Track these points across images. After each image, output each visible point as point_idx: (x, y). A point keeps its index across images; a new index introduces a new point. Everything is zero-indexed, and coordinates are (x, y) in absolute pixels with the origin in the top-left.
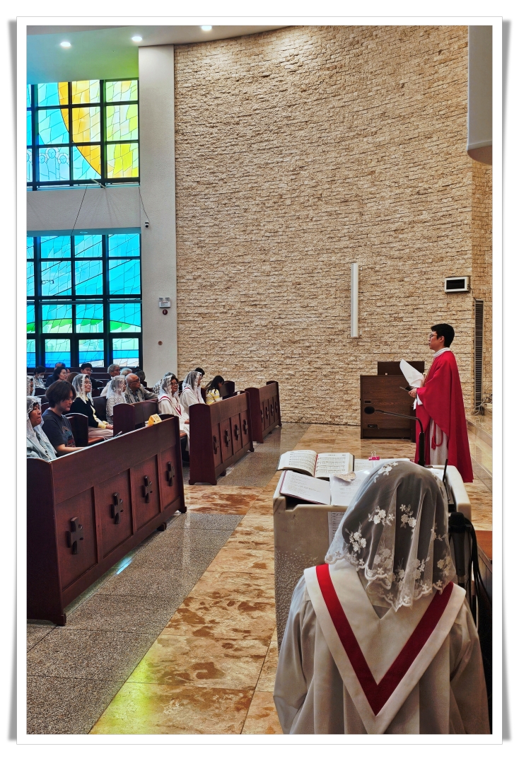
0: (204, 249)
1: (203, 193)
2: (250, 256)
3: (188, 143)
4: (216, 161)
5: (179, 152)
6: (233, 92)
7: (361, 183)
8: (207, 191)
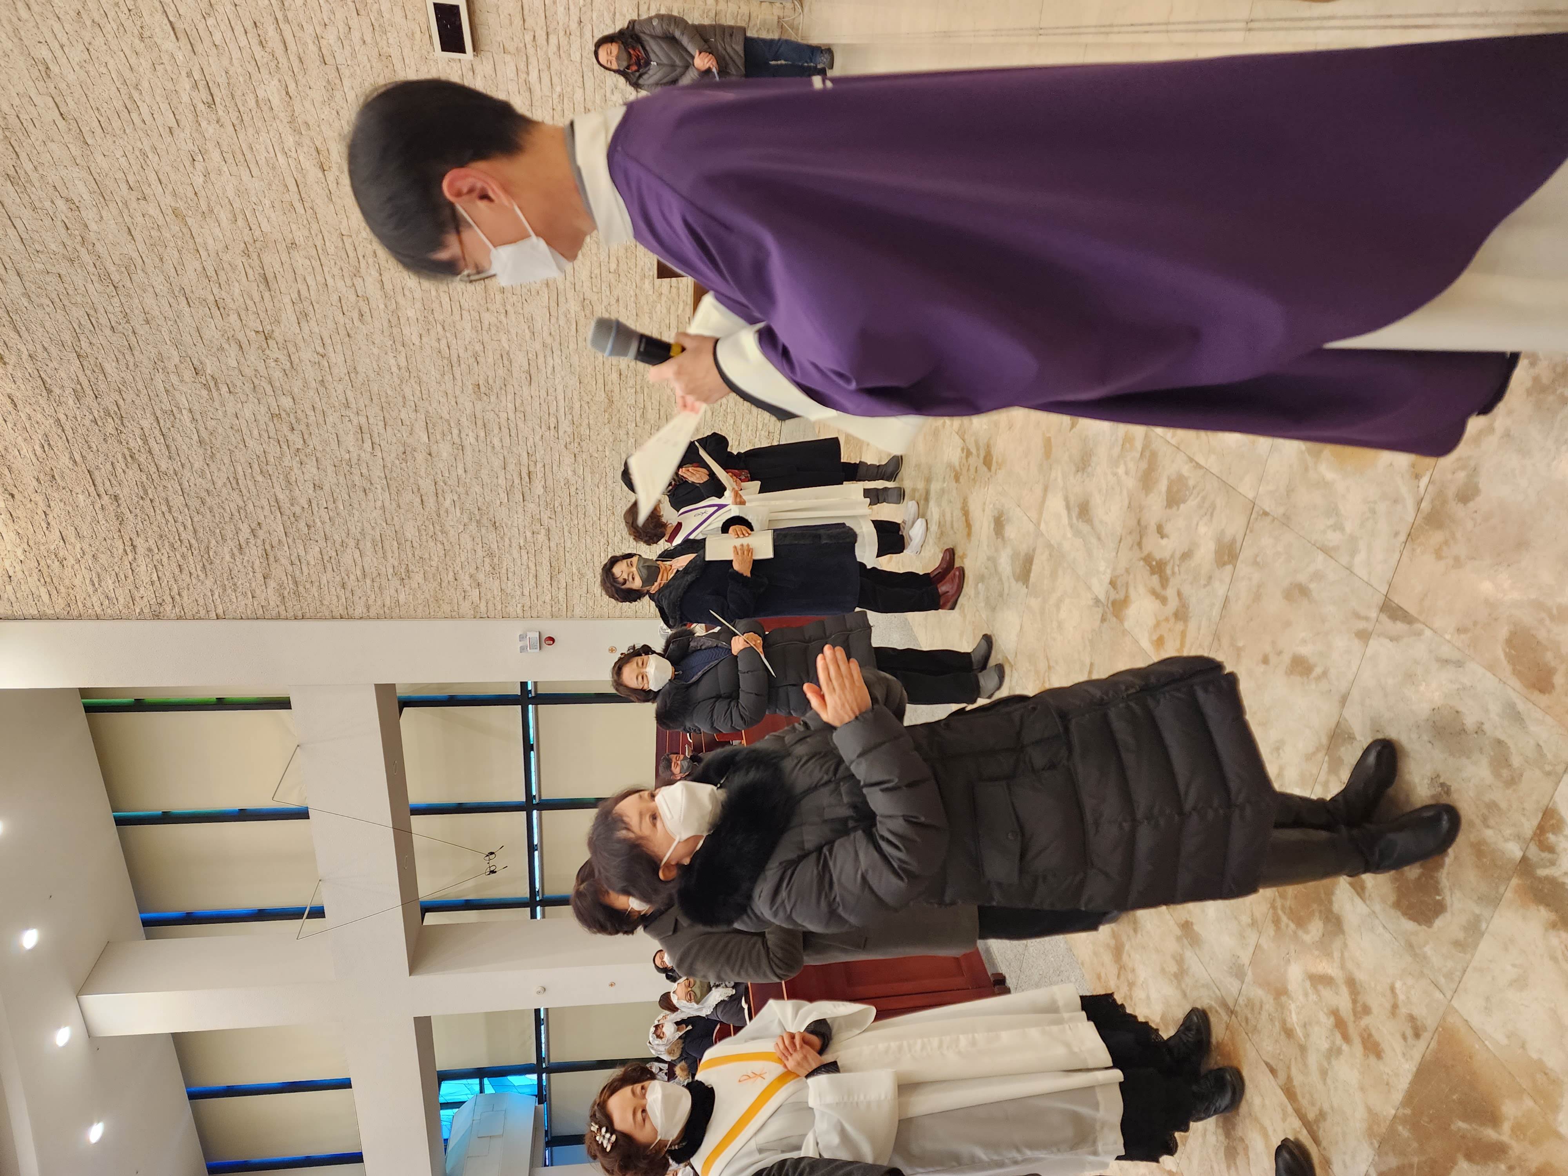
0: (411, 567)
1: (290, 568)
2: (421, 482)
3: (179, 594)
4: (213, 542)
5: (203, 613)
6: (42, 506)
7: (210, 241)
8: (285, 561)
